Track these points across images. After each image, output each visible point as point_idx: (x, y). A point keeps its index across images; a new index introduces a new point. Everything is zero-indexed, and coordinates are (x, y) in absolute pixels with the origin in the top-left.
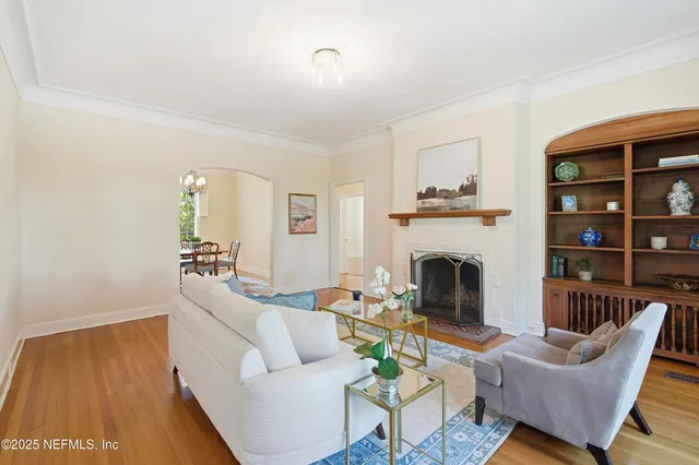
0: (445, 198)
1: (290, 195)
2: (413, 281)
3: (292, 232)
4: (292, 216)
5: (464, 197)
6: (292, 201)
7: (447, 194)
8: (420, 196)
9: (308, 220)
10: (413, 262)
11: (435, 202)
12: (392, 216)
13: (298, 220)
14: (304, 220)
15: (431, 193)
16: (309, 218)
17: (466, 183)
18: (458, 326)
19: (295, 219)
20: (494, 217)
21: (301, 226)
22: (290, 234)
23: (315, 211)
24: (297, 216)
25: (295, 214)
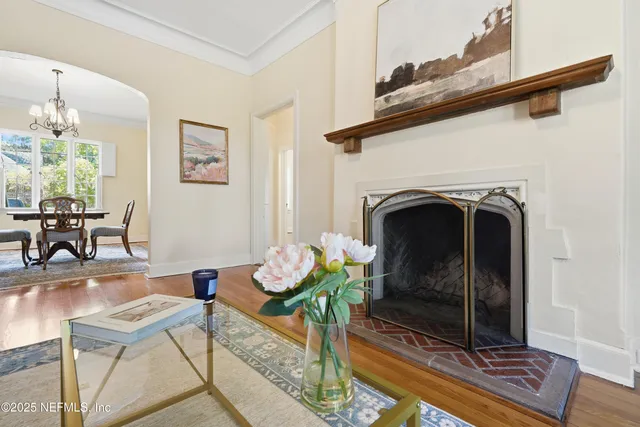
0: (432, 78)
1: (182, 122)
2: (368, 241)
3: (185, 179)
4: (186, 155)
5: (475, 66)
6: (185, 132)
7: (436, 70)
8: (382, 89)
9: (213, 164)
10: (368, 213)
11: (411, 92)
12: (331, 137)
13: (196, 162)
14: (207, 162)
15: (404, 76)
16: (216, 160)
18: (469, 349)
19: (191, 160)
21: (201, 171)
22: (183, 181)
23: (226, 152)
24: (194, 156)
25: (191, 153)
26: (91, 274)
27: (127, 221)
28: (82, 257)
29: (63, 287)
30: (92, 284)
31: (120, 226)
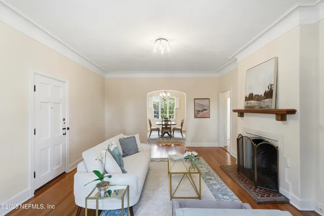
0: (257, 100)
1: (195, 99)
3: (196, 117)
4: (196, 109)
5: (266, 100)
6: (196, 102)
7: (258, 98)
8: (246, 99)
9: (205, 111)
12: (234, 111)
13: (199, 111)
14: (203, 111)
15: (251, 97)
16: (206, 110)
17: (267, 90)
19: (197, 111)
20: (285, 115)
21: (201, 114)
22: (195, 118)
23: (209, 107)
24: (198, 109)
25: (198, 108)
26: (172, 142)
27: (182, 125)
28: (170, 136)
29: (166, 145)
30: (173, 145)
31: (180, 128)
